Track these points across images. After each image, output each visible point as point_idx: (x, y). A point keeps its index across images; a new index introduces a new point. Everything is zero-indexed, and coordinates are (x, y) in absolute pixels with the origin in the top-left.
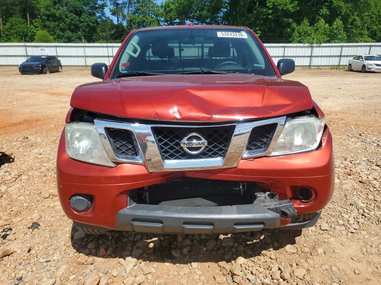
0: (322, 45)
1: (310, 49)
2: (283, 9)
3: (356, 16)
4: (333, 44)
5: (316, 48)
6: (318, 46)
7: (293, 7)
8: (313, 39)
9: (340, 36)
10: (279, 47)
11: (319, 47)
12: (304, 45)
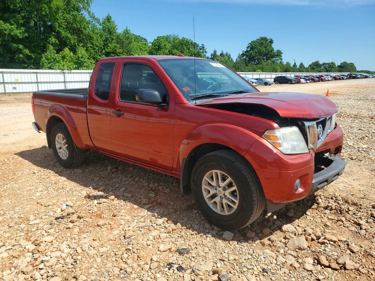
0: (73, 71)
1: (62, 75)
2: (9, 34)
3: (81, 47)
4: (82, 71)
5: (68, 74)
6: (69, 72)
7: (20, 33)
8: (64, 66)
9: (86, 64)
10: (30, 73)
11: (71, 73)
12: (56, 71)
